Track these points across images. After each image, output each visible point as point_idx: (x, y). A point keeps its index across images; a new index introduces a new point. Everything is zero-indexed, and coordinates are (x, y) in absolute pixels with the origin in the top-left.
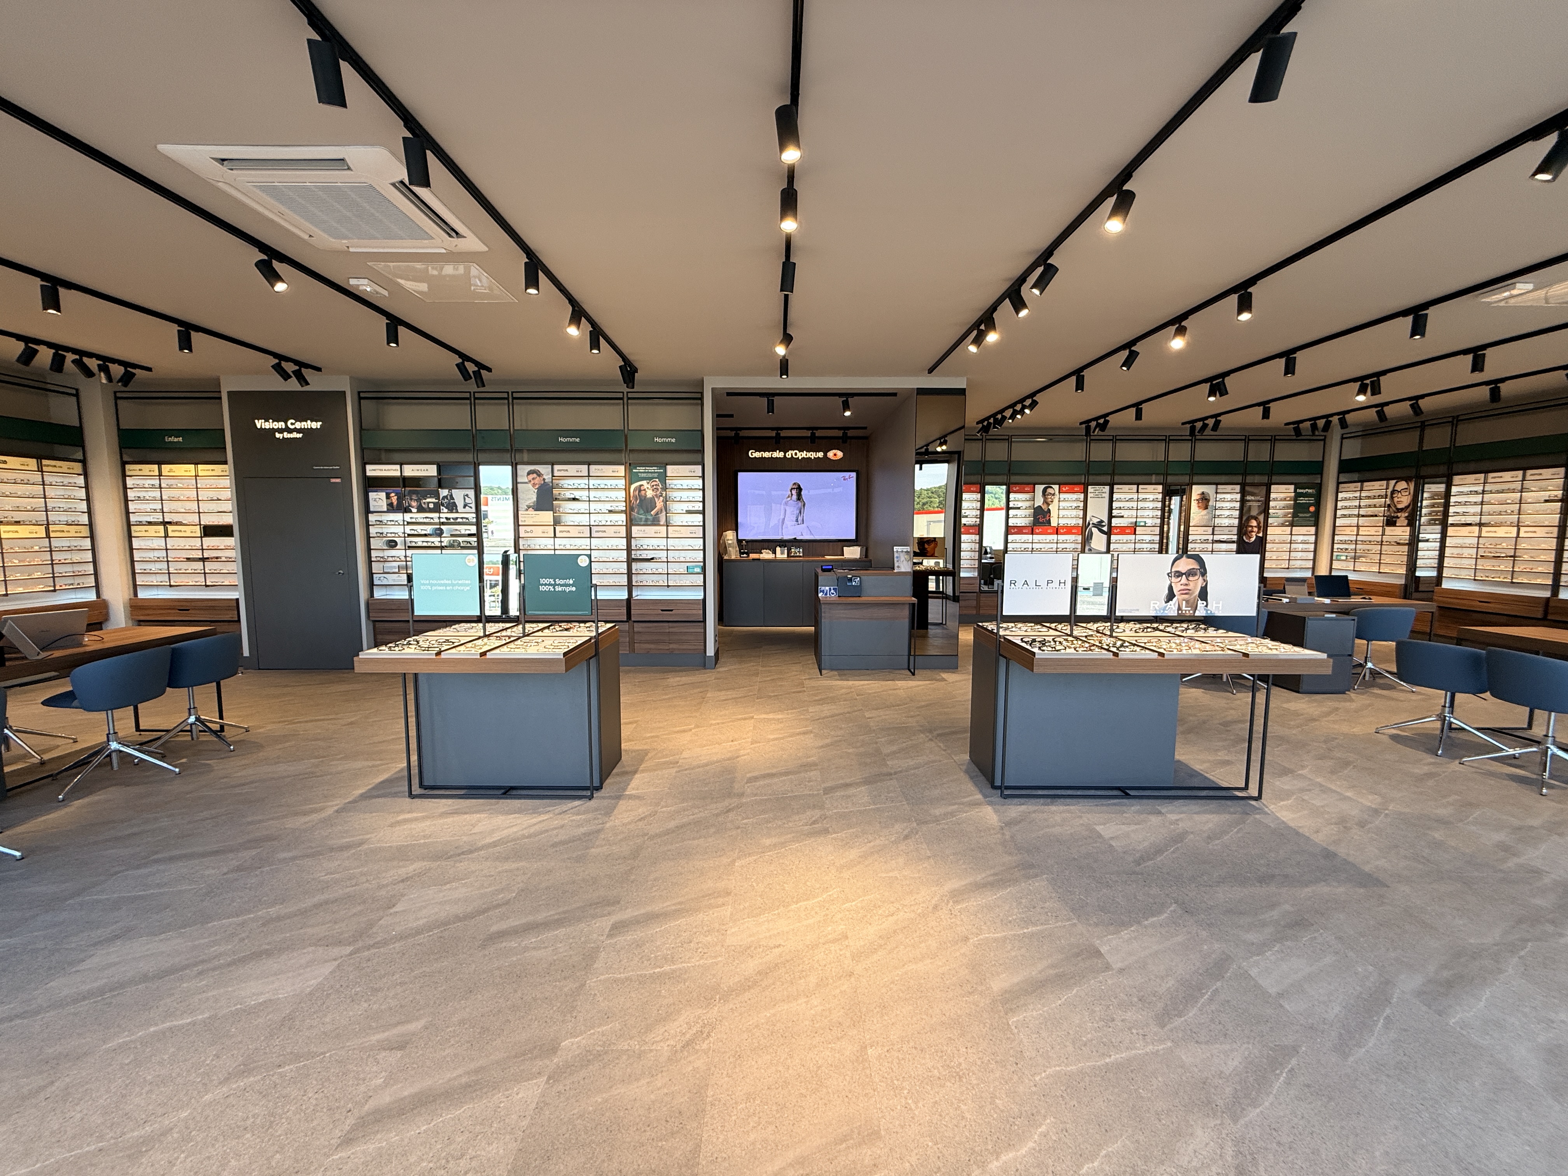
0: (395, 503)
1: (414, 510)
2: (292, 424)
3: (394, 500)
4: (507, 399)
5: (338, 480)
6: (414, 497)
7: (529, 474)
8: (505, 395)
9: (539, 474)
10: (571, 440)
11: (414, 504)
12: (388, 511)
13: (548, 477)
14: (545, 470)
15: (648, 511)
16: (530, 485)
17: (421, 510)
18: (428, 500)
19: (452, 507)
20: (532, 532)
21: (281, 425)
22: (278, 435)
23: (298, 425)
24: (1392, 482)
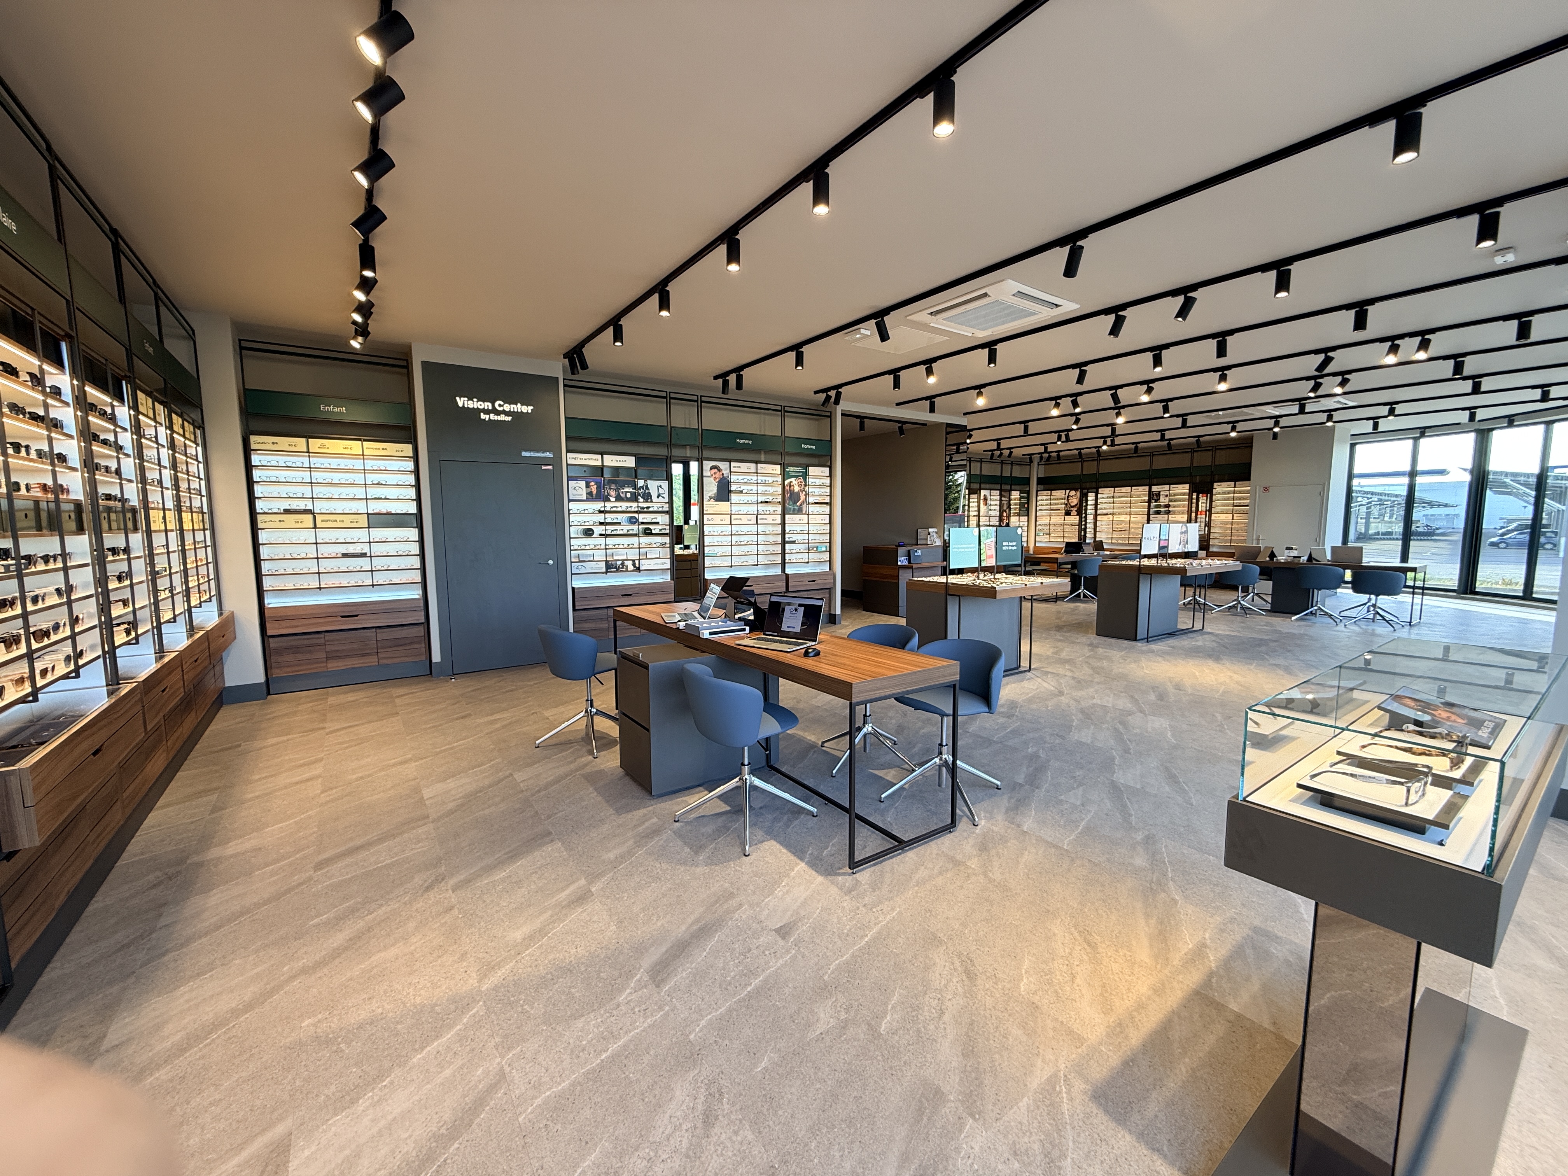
0: (595, 492)
1: (613, 499)
2: (500, 405)
3: (594, 489)
4: (697, 401)
5: (550, 468)
6: (613, 486)
7: (711, 469)
8: (695, 398)
9: (719, 470)
10: (745, 442)
11: (613, 493)
12: (587, 500)
13: (726, 472)
14: (723, 465)
15: (795, 503)
16: (712, 479)
17: (619, 499)
18: (626, 490)
19: (647, 497)
20: (712, 520)
21: (488, 405)
22: (483, 416)
23: (507, 407)
24: (1068, 491)
